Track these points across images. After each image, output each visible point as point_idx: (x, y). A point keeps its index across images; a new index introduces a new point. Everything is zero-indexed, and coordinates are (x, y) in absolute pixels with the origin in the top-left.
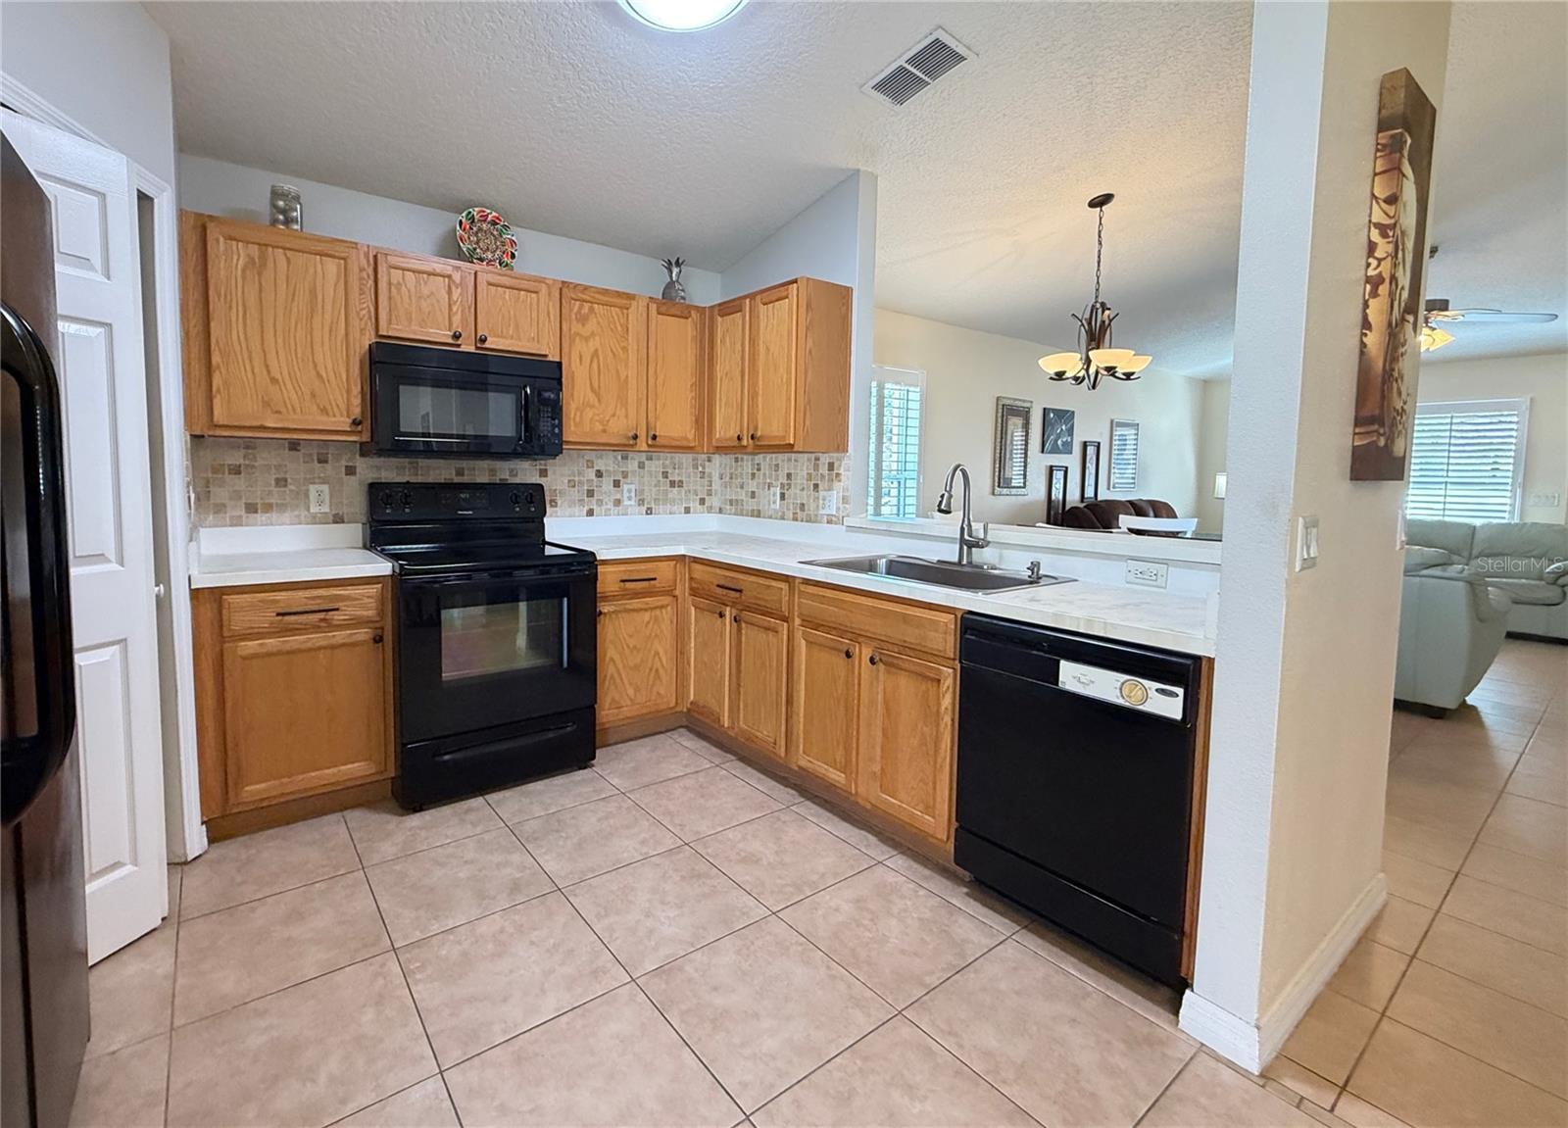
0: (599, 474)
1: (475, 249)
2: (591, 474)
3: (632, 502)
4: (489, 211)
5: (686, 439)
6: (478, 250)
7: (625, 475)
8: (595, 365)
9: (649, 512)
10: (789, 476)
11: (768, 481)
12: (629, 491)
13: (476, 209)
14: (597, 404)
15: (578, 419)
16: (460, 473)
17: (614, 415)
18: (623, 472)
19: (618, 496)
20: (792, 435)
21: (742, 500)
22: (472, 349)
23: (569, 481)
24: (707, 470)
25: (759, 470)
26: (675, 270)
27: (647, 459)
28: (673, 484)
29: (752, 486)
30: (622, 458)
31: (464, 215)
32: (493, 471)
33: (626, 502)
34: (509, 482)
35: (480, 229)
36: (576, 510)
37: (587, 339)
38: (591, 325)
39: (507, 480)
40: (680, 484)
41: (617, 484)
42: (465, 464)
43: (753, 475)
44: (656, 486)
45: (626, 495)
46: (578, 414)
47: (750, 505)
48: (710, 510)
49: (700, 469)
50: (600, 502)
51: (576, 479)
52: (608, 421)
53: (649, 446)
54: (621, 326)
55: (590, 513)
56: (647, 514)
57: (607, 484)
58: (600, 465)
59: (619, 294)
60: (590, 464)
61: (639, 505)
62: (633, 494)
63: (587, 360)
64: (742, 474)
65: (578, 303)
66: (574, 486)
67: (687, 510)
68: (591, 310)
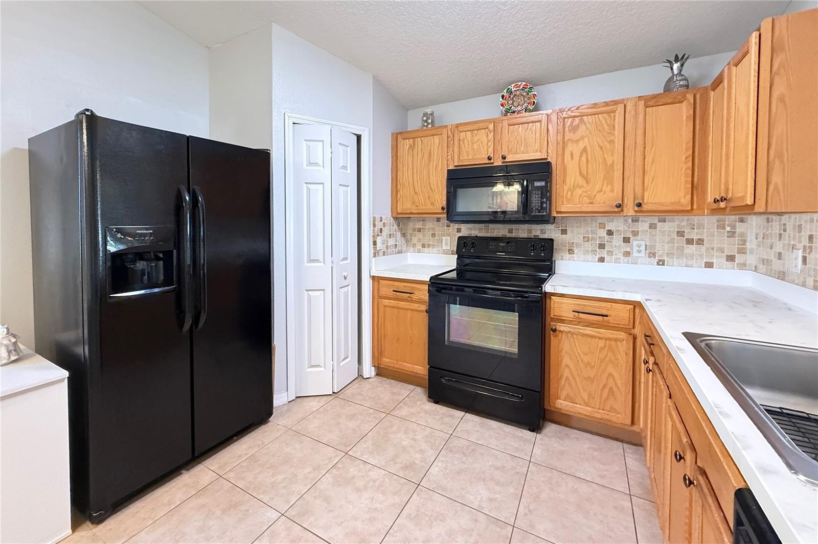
0: (610, 233)
1: (511, 108)
2: (603, 233)
3: (643, 254)
4: (520, 83)
6: (513, 108)
7: (635, 234)
8: (584, 158)
9: (661, 263)
11: (793, 243)
12: (639, 246)
13: (512, 85)
14: (585, 185)
18: (633, 231)
19: (628, 249)
20: (751, 195)
21: (771, 261)
23: (584, 237)
24: (738, 230)
25: (785, 230)
28: (690, 242)
29: (779, 247)
30: (633, 221)
31: (505, 91)
33: (635, 254)
35: (515, 95)
36: (590, 257)
37: (577, 141)
38: (582, 130)
39: (539, 236)
40: (700, 242)
41: (626, 240)
42: (513, 226)
44: (668, 243)
45: (635, 249)
46: (569, 193)
49: (728, 229)
50: (610, 253)
51: (590, 236)
53: (636, 211)
54: (608, 125)
55: (602, 260)
56: (658, 264)
57: (617, 240)
58: (610, 226)
59: (607, 104)
60: (602, 226)
61: (650, 257)
62: (643, 248)
63: (576, 157)
65: (570, 119)
66: (588, 241)
67: (709, 265)
68: (582, 121)
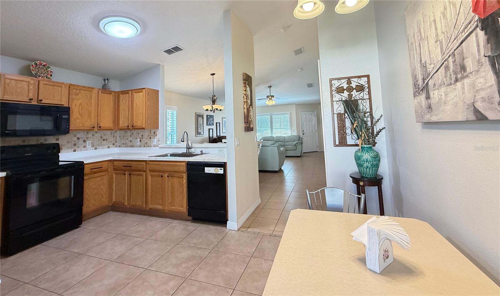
0: (78, 139)
2: (75, 139)
3: (90, 146)
4: (42, 62)
5: (111, 127)
6: (38, 73)
7: (87, 138)
8: (81, 107)
9: (96, 149)
10: (142, 136)
11: (136, 137)
12: (89, 143)
13: (38, 61)
14: (81, 118)
15: (74, 123)
16: (24, 141)
17: (86, 121)
19: (85, 145)
20: (144, 126)
21: (127, 143)
22: (36, 103)
23: (67, 141)
24: (115, 135)
25: (133, 134)
26: (107, 81)
27: (95, 133)
28: (104, 140)
29: (130, 139)
30: (87, 133)
31: (34, 63)
32: (38, 140)
33: (88, 146)
34: (44, 143)
35: (39, 67)
36: (69, 150)
37: (78, 100)
38: (80, 96)
40: (106, 140)
41: (84, 141)
43: (131, 136)
44: (98, 141)
45: (88, 144)
46: (74, 121)
47: (131, 144)
48: (116, 146)
49: (113, 135)
50: (78, 147)
51: (70, 140)
52: (84, 123)
53: (98, 129)
54: (90, 96)
55: (75, 151)
56: (95, 149)
57: (81, 141)
58: (78, 136)
59: (89, 88)
60: (75, 136)
61: (92, 147)
62: (90, 144)
63: (77, 106)
64: (127, 136)
65: (75, 90)
66: (69, 143)
67: (109, 147)
68: (80, 92)
